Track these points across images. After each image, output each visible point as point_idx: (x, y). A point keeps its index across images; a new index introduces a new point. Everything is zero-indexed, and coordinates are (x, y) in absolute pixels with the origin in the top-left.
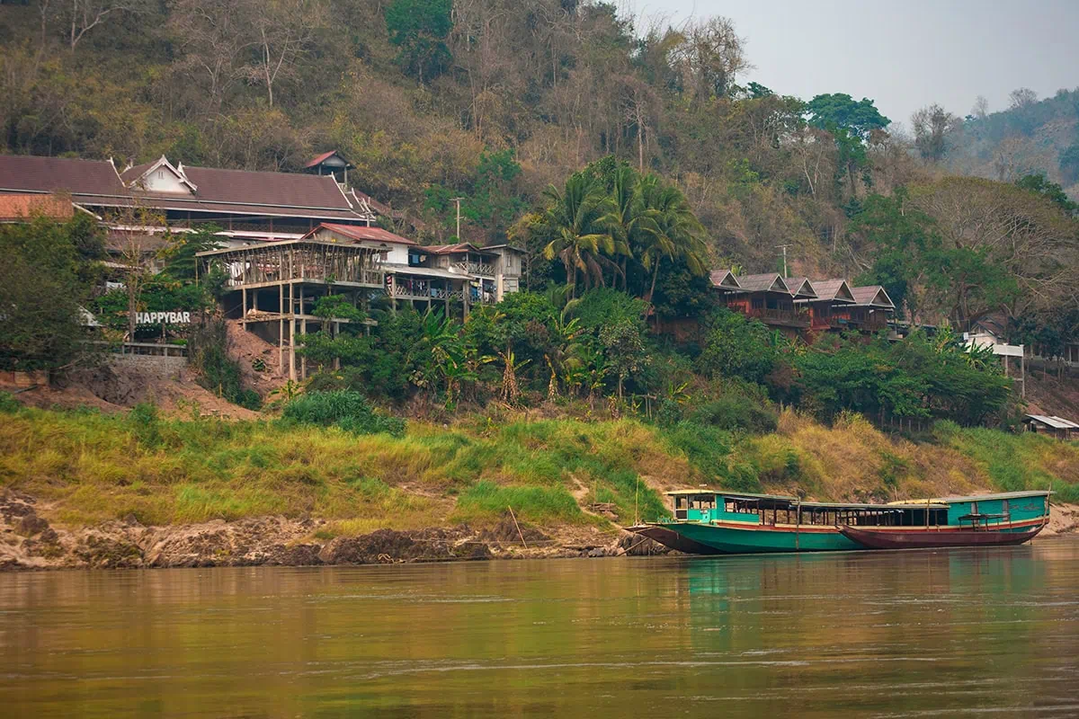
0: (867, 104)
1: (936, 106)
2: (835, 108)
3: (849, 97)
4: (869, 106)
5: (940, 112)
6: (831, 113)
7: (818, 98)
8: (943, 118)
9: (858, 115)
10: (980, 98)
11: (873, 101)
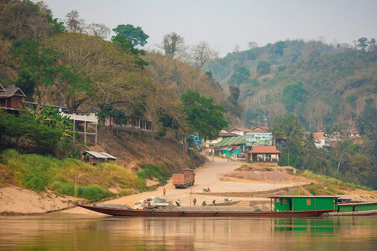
0: (139, 29)
1: (174, 33)
2: (125, 30)
3: (132, 26)
4: (140, 30)
5: (175, 35)
6: (123, 32)
7: (119, 26)
8: (176, 37)
9: (134, 33)
10: (236, 45)
11: (141, 28)
